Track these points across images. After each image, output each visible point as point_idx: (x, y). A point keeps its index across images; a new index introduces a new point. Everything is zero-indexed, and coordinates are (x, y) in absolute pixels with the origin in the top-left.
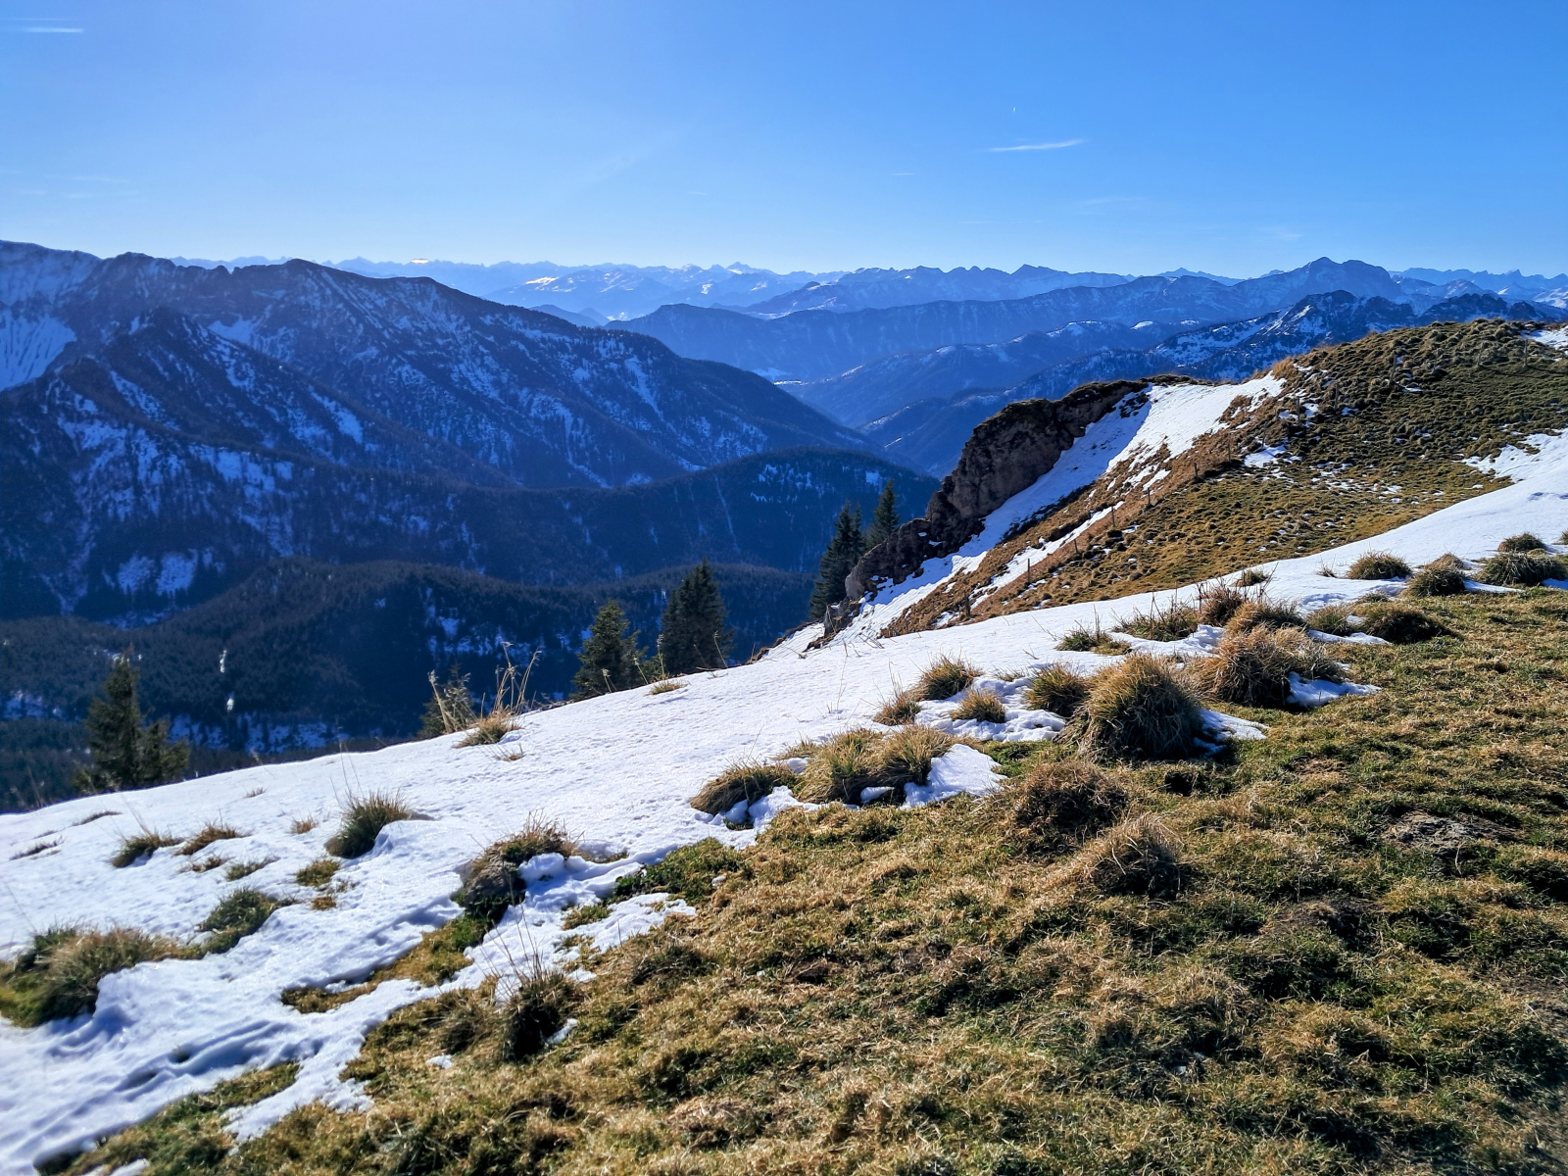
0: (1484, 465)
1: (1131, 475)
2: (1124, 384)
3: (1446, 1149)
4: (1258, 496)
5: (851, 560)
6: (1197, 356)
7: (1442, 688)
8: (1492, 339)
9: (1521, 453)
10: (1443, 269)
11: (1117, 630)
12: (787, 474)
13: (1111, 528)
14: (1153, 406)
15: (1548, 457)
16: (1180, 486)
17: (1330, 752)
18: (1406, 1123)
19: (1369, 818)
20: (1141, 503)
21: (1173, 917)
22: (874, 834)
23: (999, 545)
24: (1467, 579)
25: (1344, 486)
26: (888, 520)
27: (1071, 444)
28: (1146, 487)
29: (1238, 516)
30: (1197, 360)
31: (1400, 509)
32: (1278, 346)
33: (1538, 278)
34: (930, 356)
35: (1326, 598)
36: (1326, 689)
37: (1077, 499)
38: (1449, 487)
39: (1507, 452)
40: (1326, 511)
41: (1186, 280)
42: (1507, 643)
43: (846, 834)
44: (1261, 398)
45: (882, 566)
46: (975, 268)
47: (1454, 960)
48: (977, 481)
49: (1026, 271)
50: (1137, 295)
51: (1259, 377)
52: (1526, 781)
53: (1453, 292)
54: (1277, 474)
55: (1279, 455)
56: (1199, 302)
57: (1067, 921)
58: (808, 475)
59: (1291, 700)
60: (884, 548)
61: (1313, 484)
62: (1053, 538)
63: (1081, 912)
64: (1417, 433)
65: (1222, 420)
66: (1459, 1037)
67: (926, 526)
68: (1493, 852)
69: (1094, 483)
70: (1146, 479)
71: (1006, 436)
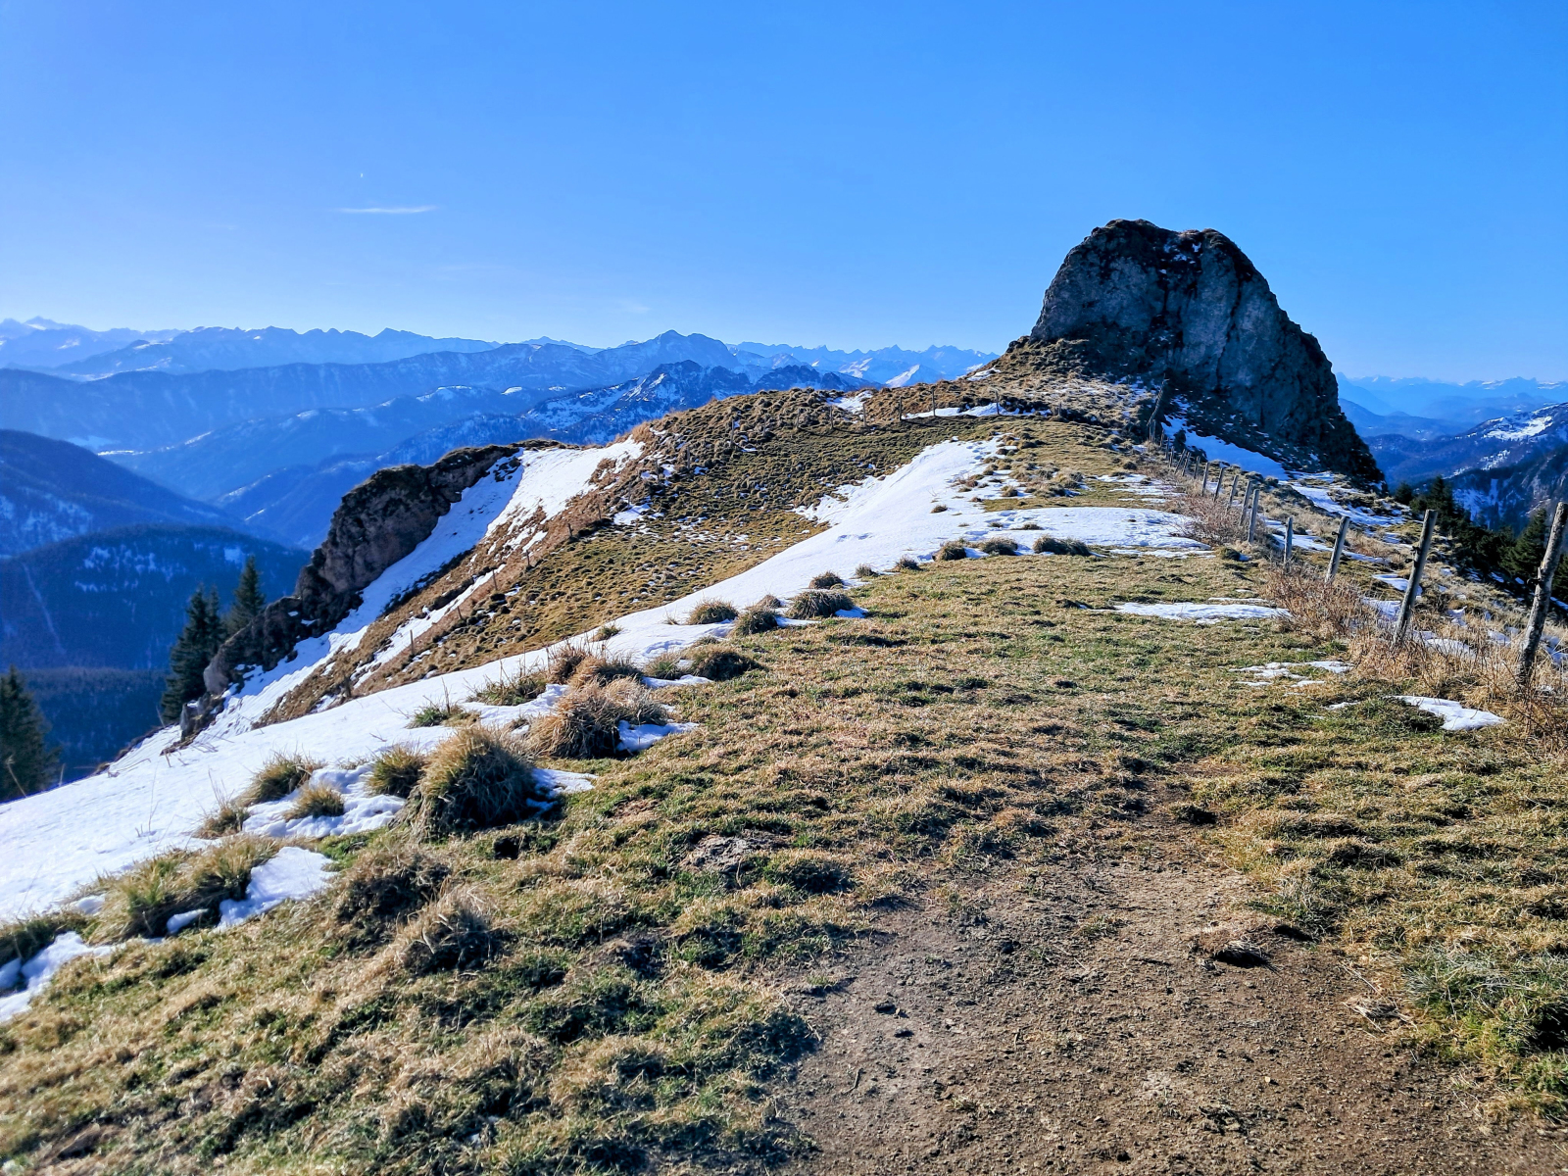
0: (809, 513)
1: (510, 538)
2: (494, 448)
3: (703, 1143)
4: (628, 552)
5: (210, 650)
6: (566, 420)
7: (746, 718)
8: (806, 405)
9: (835, 501)
10: (768, 344)
11: (471, 700)
12: (123, 557)
13: (493, 592)
14: (526, 470)
15: (855, 504)
16: (557, 547)
17: (646, 792)
18: (671, 1129)
19: (671, 849)
20: (521, 564)
21: (483, 986)
22: (179, 966)
23: (380, 618)
24: (780, 616)
25: (702, 538)
26: (251, 600)
27: (447, 510)
28: (525, 549)
29: (611, 572)
30: (567, 425)
31: (748, 554)
32: (640, 410)
33: (840, 352)
34: (290, 422)
35: (667, 646)
36: (651, 732)
37: (458, 564)
38: (785, 533)
39: (825, 501)
40: (687, 562)
41: (549, 347)
42: (801, 670)
43: (144, 974)
44: (624, 460)
45: (248, 653)
46: (333, 331)
47: (729, 966)
48: (350, 551)
49: (388, 334)
50: (504, 362)
51: (620, 441)
52: (798, 791)
53: (778, 364)
54: (644, 530)
55: (644, 513)
56: (564, 369)
57: (374, 1016)
58: (151, 556)
59: (621, 747)
60: (249, 633)
61: (675, 537)
62: (437, 606)
63: (391, 1001)
64: (756, 488)
65: (591, 481)
66: (723, 1037)
67: (296, 604)
68: (766, 860)
69: (474, 547)
70: (525, 541)
71: (377, 503)
